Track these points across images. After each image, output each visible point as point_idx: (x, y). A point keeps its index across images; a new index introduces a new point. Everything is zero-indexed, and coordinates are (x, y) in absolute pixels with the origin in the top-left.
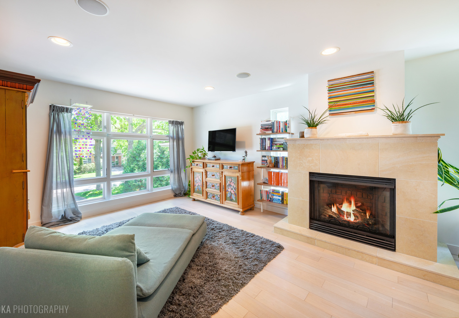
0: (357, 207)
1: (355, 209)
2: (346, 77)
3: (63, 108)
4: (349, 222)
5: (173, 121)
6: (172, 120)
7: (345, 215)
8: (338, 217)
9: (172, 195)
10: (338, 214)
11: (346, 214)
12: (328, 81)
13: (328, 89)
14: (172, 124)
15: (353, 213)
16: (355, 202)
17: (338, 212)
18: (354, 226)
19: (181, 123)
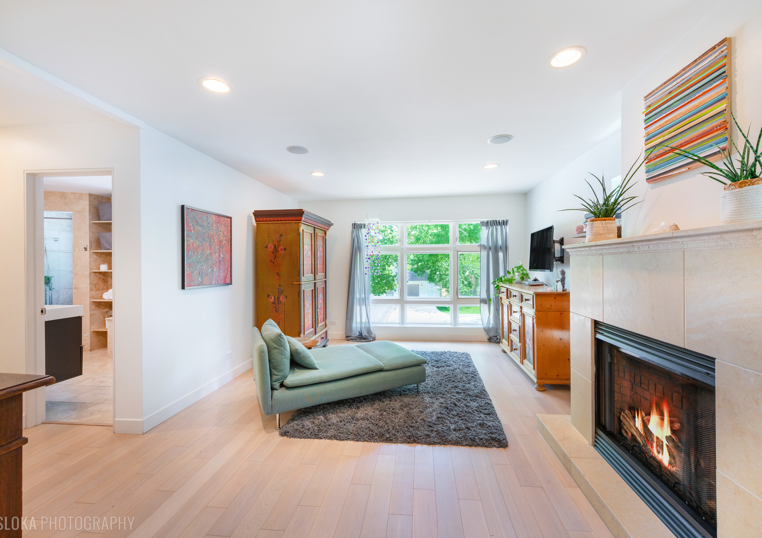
0: (673, 431)
1: (670, 434)
2: (673, 78)
3: (361, 224)
4: (660, 464)
5: (487, 222)
6: (486, 220)
7: (655, 444)
8: (644, 445)
9: (486, 337)
10: (643, 436)
11: (655, 441)
12: (645, 97)
13: (645, 118)
14: (486, 226)
15: (667, 446)
16: (670, 417)
17: (645, 432)
18: (668, 480)
19: (504, 223)
